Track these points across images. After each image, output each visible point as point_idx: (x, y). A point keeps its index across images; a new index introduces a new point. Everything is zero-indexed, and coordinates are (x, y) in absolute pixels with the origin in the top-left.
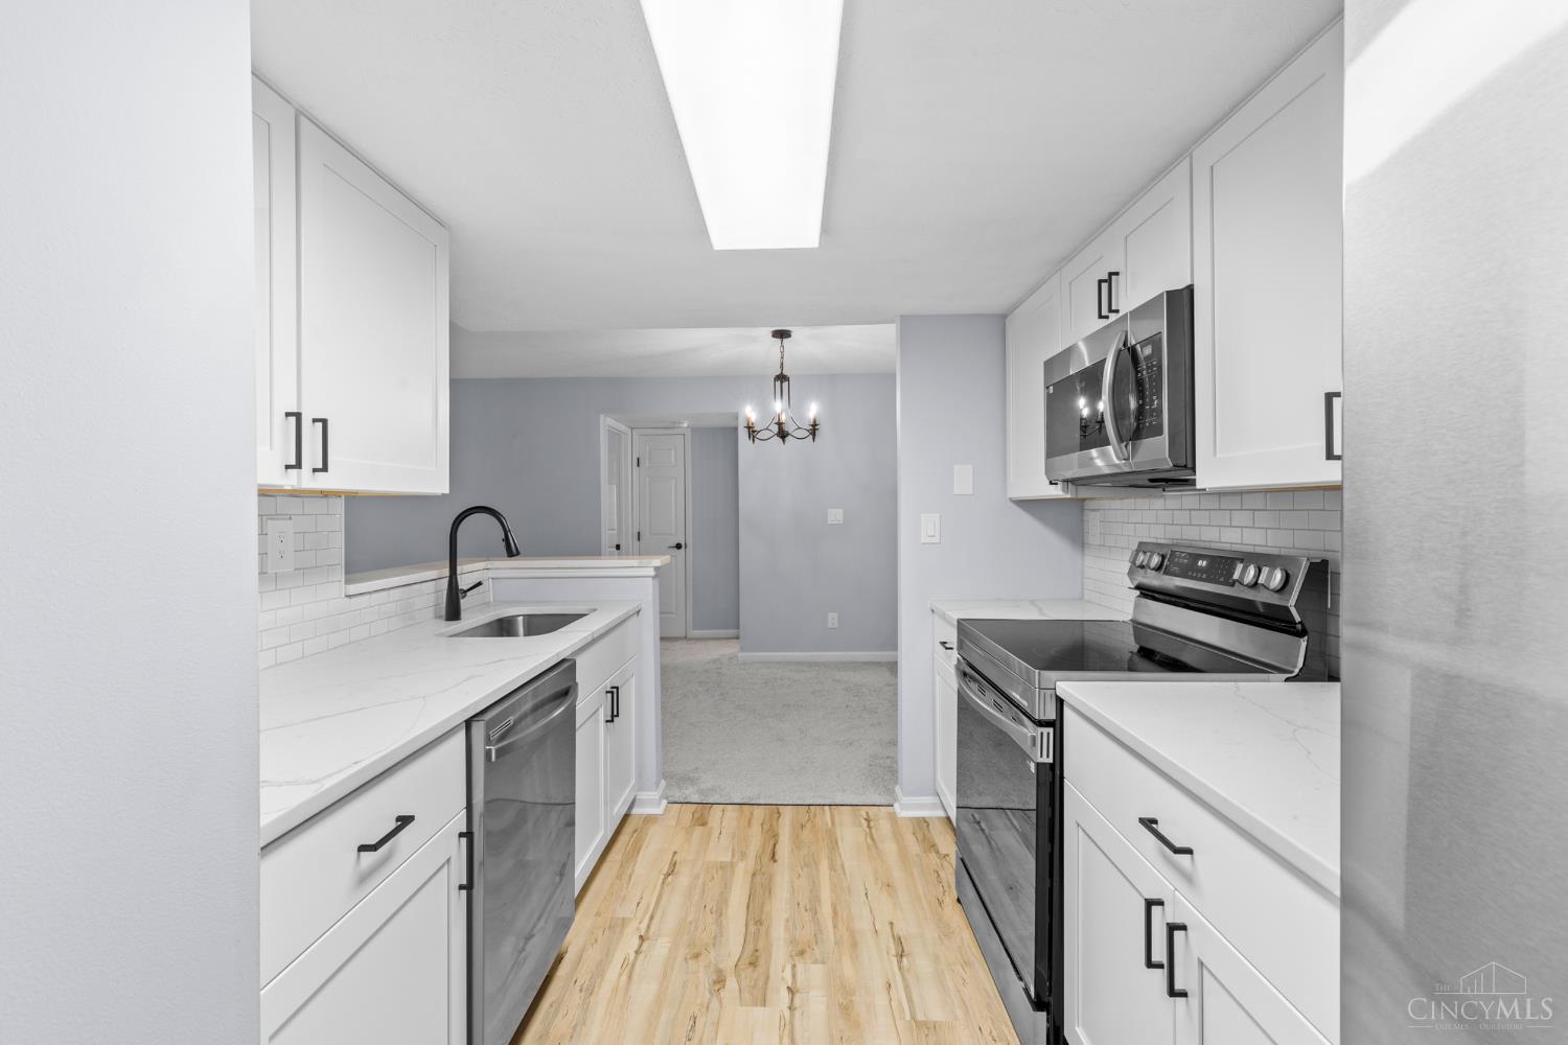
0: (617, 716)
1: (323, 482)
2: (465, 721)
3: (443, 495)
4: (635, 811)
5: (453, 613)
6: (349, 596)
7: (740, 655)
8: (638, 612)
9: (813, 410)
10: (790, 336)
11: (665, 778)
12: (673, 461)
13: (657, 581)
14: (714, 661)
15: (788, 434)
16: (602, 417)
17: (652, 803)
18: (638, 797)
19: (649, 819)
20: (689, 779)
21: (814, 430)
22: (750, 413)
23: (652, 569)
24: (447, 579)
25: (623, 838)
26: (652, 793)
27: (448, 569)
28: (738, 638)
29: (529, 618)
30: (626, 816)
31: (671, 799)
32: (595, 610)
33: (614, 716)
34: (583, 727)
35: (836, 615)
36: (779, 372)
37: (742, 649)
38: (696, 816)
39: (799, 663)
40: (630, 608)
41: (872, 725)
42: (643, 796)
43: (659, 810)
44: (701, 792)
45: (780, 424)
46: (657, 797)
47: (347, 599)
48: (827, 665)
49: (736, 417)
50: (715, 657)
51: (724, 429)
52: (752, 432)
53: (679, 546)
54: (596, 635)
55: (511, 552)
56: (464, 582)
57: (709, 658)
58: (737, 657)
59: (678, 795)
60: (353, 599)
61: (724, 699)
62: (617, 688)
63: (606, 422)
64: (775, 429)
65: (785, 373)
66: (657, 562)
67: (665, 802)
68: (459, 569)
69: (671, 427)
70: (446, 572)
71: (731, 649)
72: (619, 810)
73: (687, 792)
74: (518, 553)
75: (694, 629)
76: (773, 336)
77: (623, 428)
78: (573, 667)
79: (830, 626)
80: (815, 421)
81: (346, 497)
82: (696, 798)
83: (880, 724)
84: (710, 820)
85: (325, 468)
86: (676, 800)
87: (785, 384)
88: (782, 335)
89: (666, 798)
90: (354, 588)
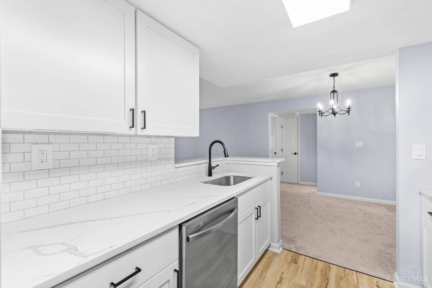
0: (260, 217)
1: (146, 132)
2: (179, 225)
3: (198, 137)
4: (270, 249)
5: (210, 174)
6: (176, 168)
7: (317, 192)
8: (271, 179)
9: (348, 103)
10: (338, 75)
11: (282, 238)
12: (294, 126)
13: (279, 168)
14: (307, 194)
15: (337, 113)
16: (269, 113)
17: (276, 248)
18: (271, 244)
19: (275, 254)
20: (292, 240)
21: (348, 111)
22: (320, 106)
23: (277, 163)
24: (208, 163)
25: (264, 259)
26: (276, 244)
27: (208, 160)
28: (317, 186)
29: (235, 177)
30: (267, 250)
31: (284, 248)
32: (255, 176)
33: (258, 217)
34: (241, 224)
35: (359, 183)
36: (333, 89)
37: (318, 191)
38: (294, 258)
39: (342, 199)
40: (268, 177)
41: (378, 234)
42: (273, 244)
43: (279, 251)
44: (296, 247)
45: (332, 109)
46: (279, 246)
47: (176, 169)
48: (356, 202)
49: (316, 109)
50: (308, 192)
51: (312, 114)
52: (321, 113)
53: (295, 154)
54: (249, 188)
55: (226, 156)
56: (213, 165)
57: (306, 192)
58: (316, 193)
59: (287, 247)
60: (177, 169)
61: (310, 209)
62: (260, 207)
63: (271, 115)
64: (331, 111)
65: (335, 89)
66: (278, 161)
67: (281, 248)
68: (212, 160)
69: (293, 115)
70: (208, 161)
71: (314, 190)
72: (261, 251)
73: (291, 246)
74: (228, 156)
75: (301, 181)
76: (330, 76)
77: (276, 116)
78: (237, 200)
79: (356, 186)
80: (349, 107)
81: (175, 138)
82: (294, 250)
83: (383, 234)
84: (299, 262)
85: (145, 128)
86: (286, 248)
87: (336, 94)
88: (334, 75)
89: (283, 246)
90: (177, 165)
